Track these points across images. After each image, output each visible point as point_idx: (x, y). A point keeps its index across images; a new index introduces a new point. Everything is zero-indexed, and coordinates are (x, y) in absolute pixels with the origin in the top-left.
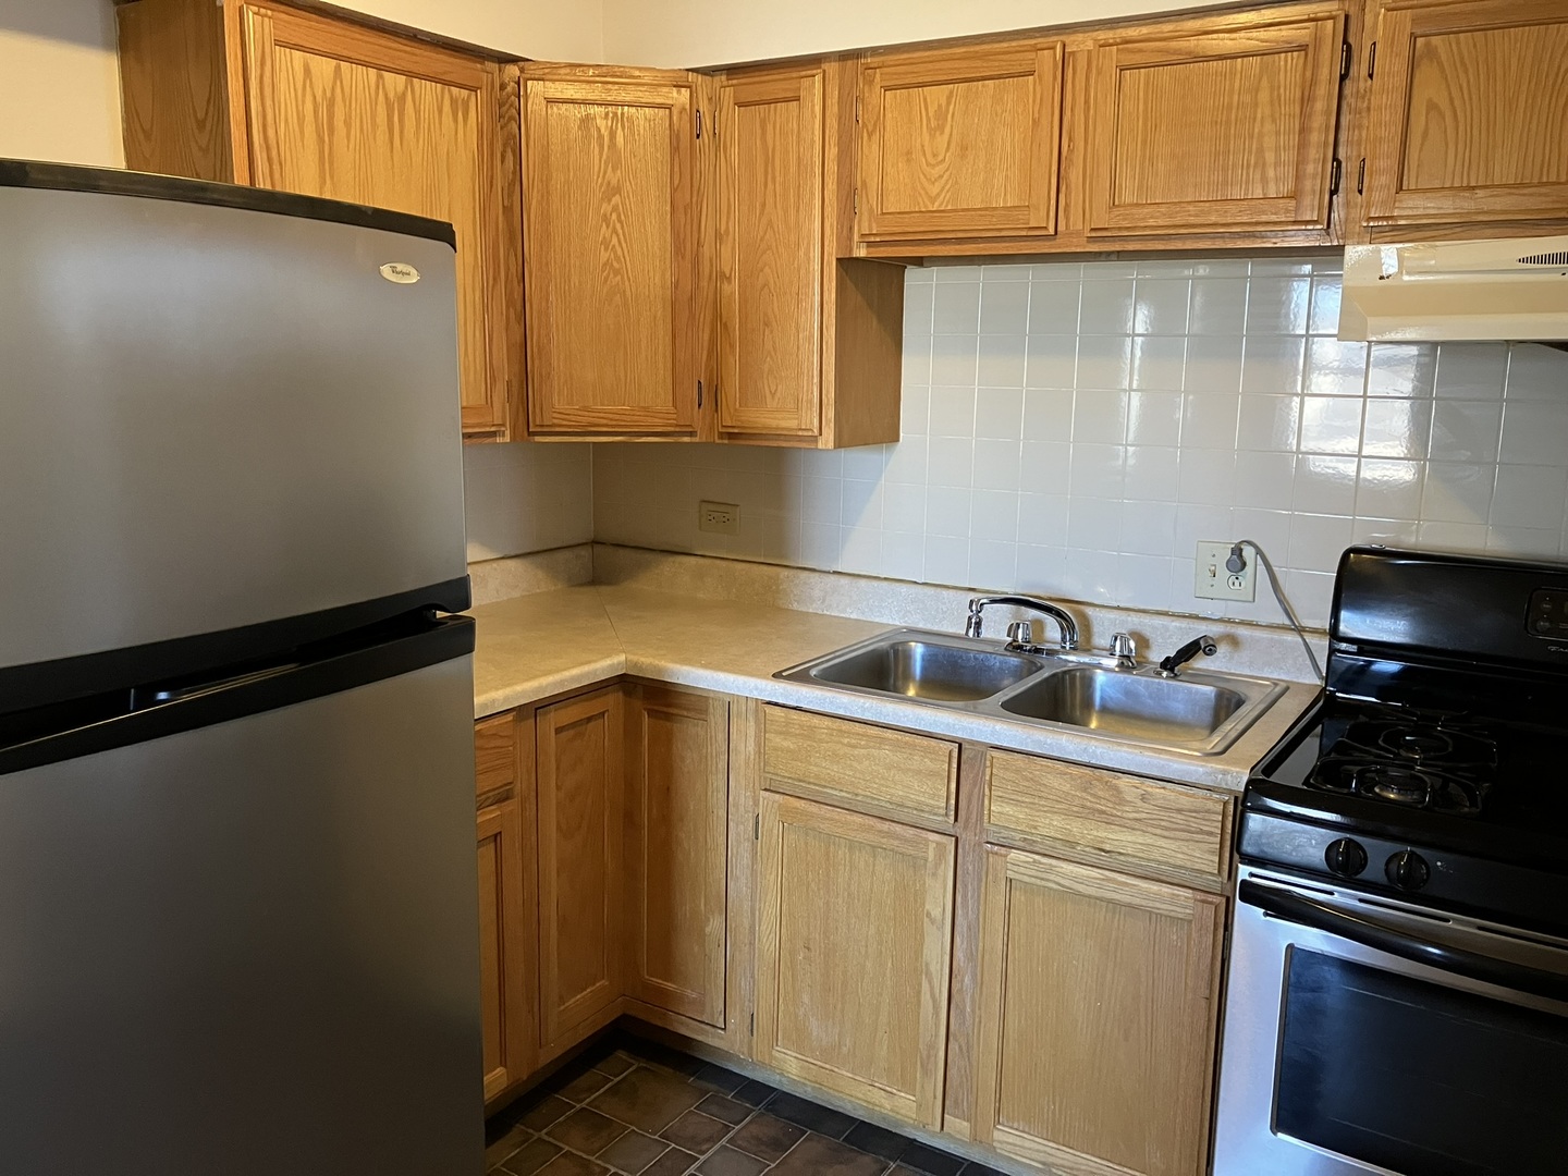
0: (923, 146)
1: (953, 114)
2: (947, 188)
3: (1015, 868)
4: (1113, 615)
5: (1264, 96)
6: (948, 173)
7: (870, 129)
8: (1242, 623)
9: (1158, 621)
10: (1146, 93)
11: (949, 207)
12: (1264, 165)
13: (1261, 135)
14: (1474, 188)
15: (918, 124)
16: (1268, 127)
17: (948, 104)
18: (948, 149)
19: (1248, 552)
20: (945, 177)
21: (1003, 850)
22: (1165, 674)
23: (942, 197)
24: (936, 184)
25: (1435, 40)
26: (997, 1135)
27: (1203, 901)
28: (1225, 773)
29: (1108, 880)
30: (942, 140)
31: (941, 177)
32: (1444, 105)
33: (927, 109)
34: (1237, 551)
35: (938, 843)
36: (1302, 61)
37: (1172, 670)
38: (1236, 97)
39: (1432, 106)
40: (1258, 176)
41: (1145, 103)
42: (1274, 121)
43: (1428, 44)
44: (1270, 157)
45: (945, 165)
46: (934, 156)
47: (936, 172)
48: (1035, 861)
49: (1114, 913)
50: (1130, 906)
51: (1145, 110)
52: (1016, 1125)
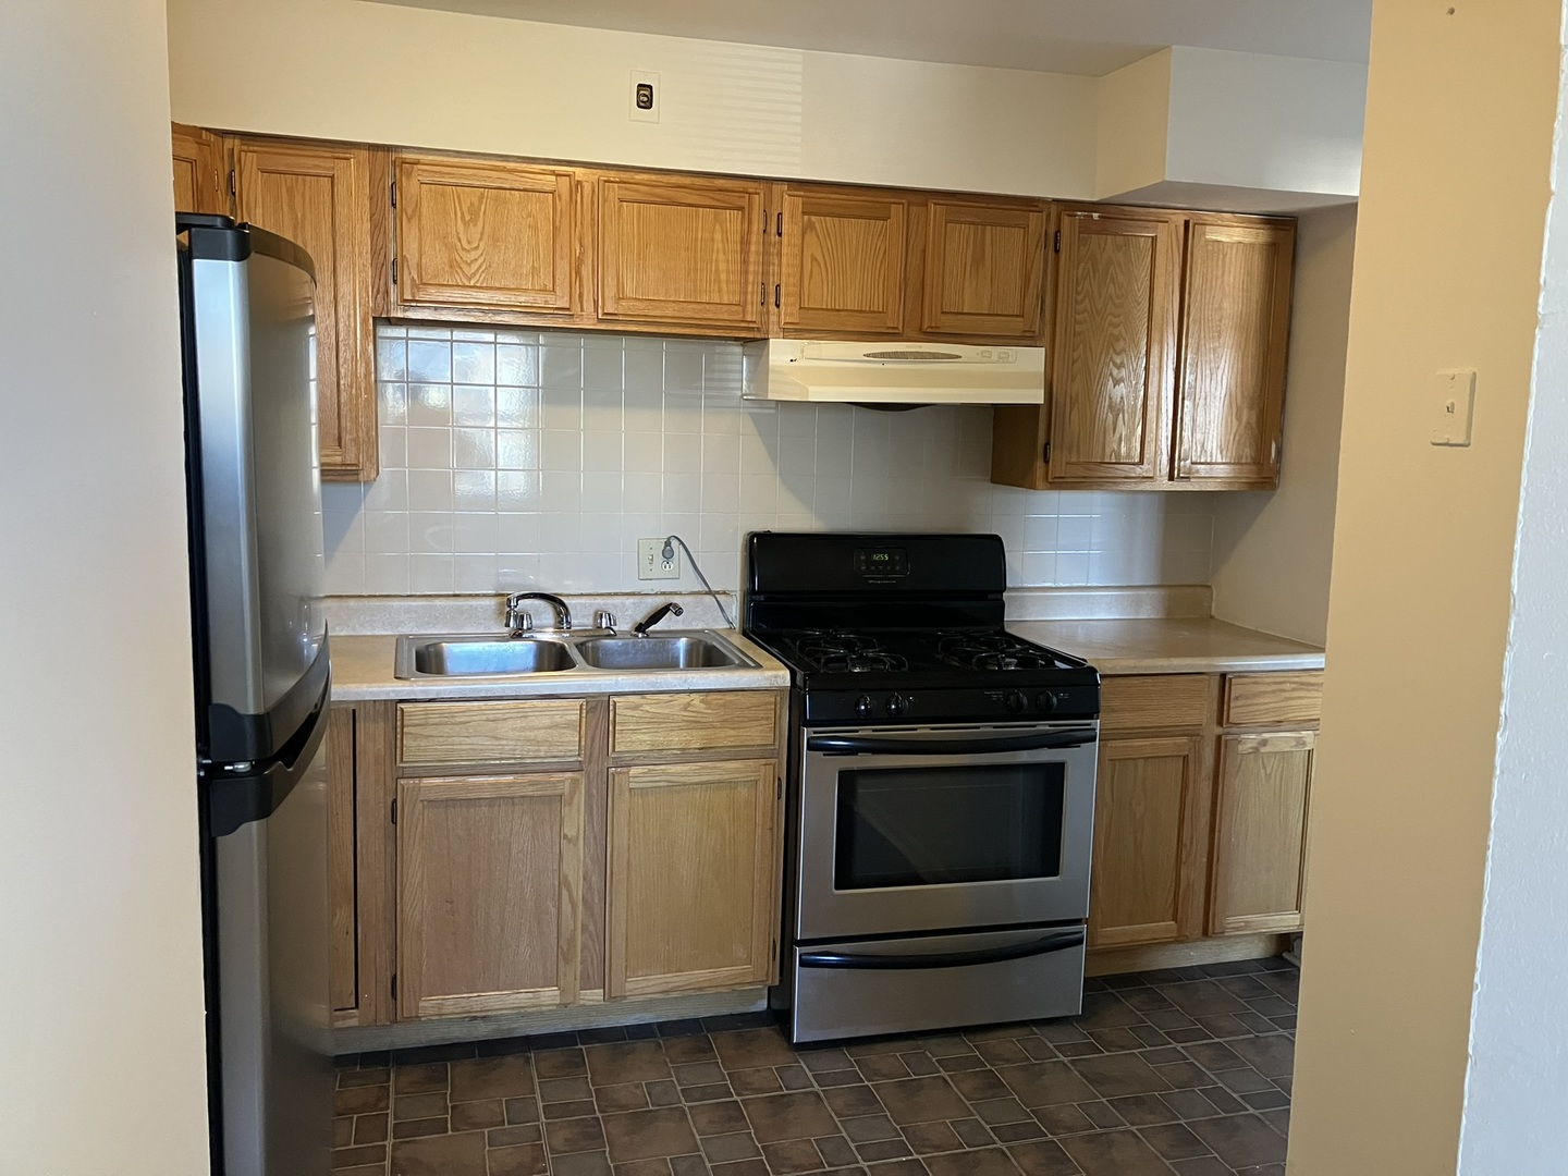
0: (458, 234)
1: (485, 212)
2: (482, 269)
3: (636, 780)
4: (583, 600)
5: (718, 236)
6: (482, 258)
7: (410, 213)
8: (676, 594)
9: (617, 600)
10: (639, 221)
11: (485, 285)
12: (720, 282)
13: (717, 261)
14: (838, 310)
15: (453, 216)
16: (721, 256)
17: (480, 202)
18: (481, 239)
19: (674, 543)
20: (480, 261)
21: (625, 770)
22: (640, 635)
23: (478, 276)
24: (473, 266)
25: (813, 218)
26: (629, 986)
27: (766, 765)
28: (776, 677)
29: (703, 768)
30: (475, 231)
31: (476, 260)
32: (820, 259)
33: (460, 203)
34: (668, 543)
35: (572, 779)
36: (740, 216)
37: (644, 632)
38: (700, 234)
39: (814, 259)
40: (716, 288)
41: (639, 228)
42: (725, 254)
43: (809, 220)
44: (723, 277)
45: (480, 251)
46: (469, 243)
47: (474, 255)
48: (650, 770)
49: (706, 791)
50: (719, 782)
51: (639, 233)
52: (640, 973)
